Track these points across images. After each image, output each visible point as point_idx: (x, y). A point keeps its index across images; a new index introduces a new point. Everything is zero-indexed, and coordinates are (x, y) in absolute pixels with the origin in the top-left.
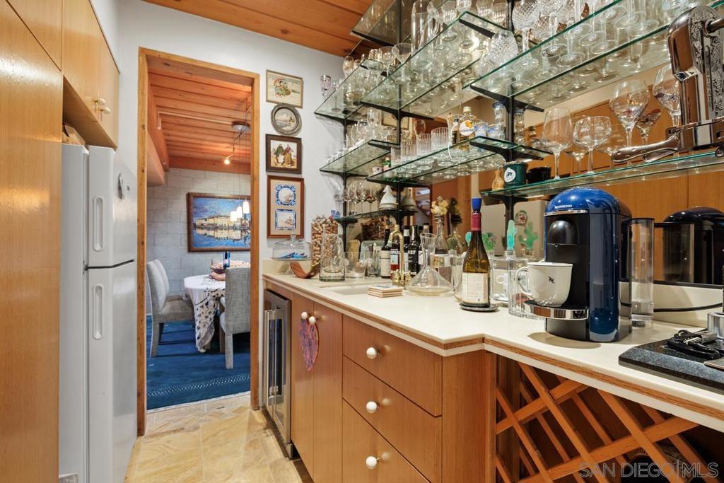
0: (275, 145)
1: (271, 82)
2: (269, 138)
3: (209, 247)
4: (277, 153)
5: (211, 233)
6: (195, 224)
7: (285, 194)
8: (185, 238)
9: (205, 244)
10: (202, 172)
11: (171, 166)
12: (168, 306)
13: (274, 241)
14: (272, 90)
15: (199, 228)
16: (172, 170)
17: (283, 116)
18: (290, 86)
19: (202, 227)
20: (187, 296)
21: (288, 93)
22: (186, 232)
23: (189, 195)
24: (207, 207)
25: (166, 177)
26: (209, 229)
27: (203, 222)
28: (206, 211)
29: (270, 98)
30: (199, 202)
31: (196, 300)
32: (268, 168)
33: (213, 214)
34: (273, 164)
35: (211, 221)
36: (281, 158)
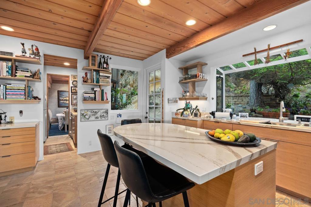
0: (73, 88)
1: (72, 77)
2: (71, 87)
3: (64, 106)
4: (73, 90)
5: (65, 102)
6: (60, 99)
7: (75, 97)
8: (57, 103)
9: (63, 105)
10: (62, 84)
11: (53, 83)
12: (52, 120)
13: (72, 106)
14: (72, 78)
15: (61, 100)
16: (53, 84)
17: (75, 83)
18: (76, 77)
19: (62, 100)
20: (57, 118)
21: (76, 78)
22: (57, 102)
23: (58, 91)
24: (64, 94)
25: (51, 86)
26: (64, 101)
27: (63, 99)
28: (63, 95)
29: (72, 80)
30: (61, 93)
31: (59, 118)
32: (71, 92)
33: (66, 96)
34: (72, 92)
35: (65, 98)
36: (74, 91)
